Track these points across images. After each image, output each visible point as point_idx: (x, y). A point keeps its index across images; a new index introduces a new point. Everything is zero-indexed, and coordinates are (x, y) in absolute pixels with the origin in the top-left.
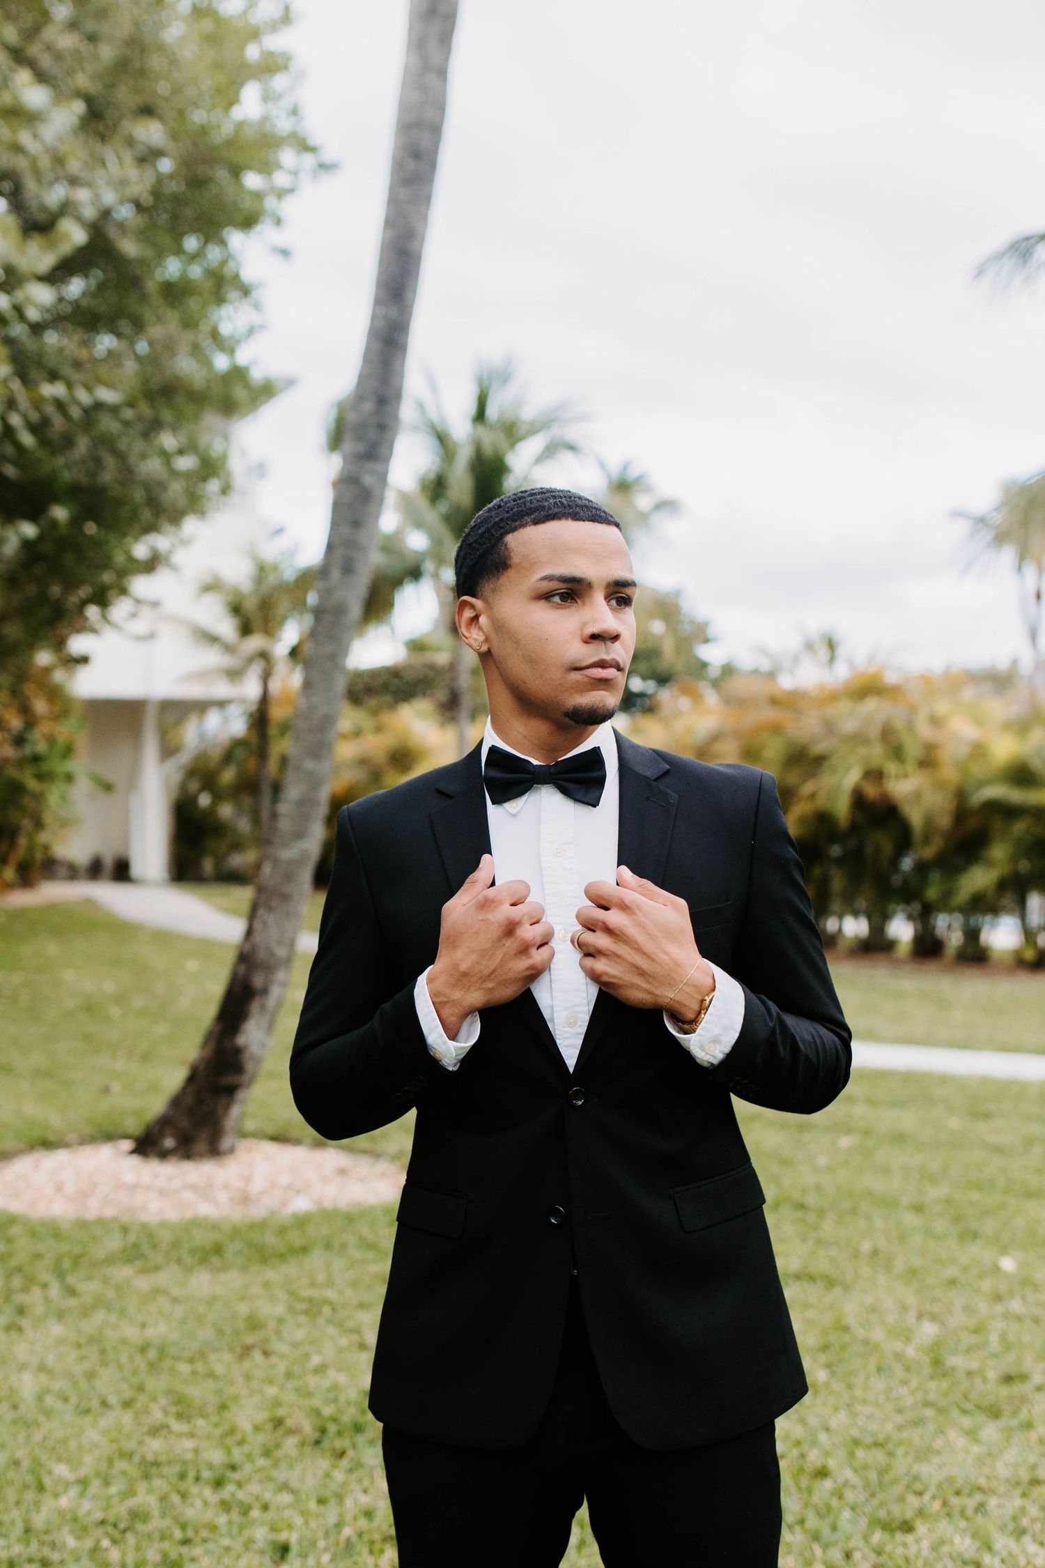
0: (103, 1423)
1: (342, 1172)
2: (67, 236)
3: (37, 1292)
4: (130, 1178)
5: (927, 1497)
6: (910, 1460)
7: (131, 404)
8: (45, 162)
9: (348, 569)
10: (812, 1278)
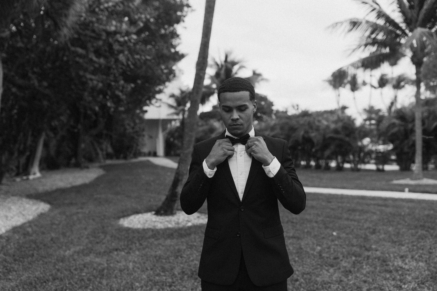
0: (146, 273)
1: (198, 217)
2: (139, 25)
3: (134, 245)
4: (154, 219)
5: (319, 285)
6: (315, 277)
7: (154, 59)
8: (135, 9)
9: (197, 93)
10: (295, 238)
